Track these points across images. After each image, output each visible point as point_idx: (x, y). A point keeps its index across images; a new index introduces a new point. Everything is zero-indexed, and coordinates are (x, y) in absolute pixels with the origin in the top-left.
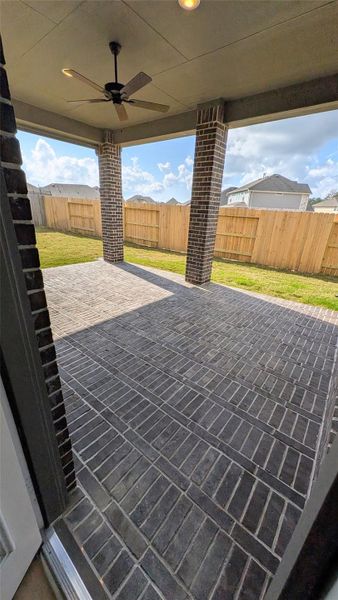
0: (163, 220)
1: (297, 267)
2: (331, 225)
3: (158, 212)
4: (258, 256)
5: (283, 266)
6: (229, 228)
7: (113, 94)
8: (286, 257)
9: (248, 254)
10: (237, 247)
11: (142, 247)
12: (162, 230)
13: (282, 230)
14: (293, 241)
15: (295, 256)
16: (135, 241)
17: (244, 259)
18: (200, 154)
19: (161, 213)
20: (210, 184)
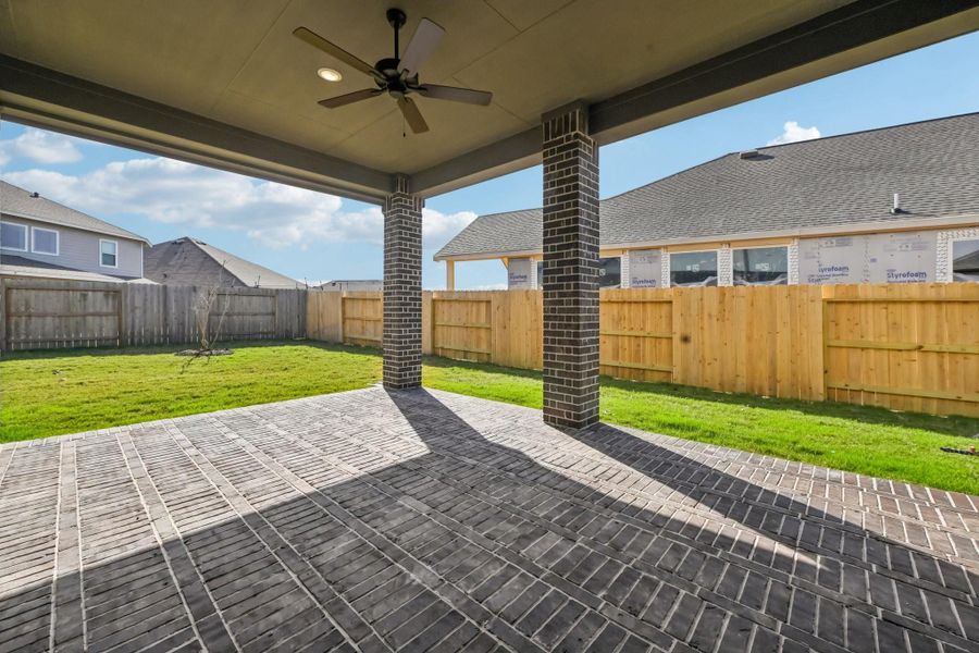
0: (497, 316)
1: (773, 388)
2: (819, 307)
3: (489, 302)
4: (686, 370)
5: (741, 389)
6: (619, 320)
7: (388, 78)
8: (743, 370)
9: (664, 367)
10: (637, 355)
11: (461, 364)
12: (497, 330)
13: (722, 318)
14: (749, 339)
15: (763, 367)
16: (450, 355)
17: (656, 378)
18: (553, 184)
19: (494, 304)
20: (576, 229)
